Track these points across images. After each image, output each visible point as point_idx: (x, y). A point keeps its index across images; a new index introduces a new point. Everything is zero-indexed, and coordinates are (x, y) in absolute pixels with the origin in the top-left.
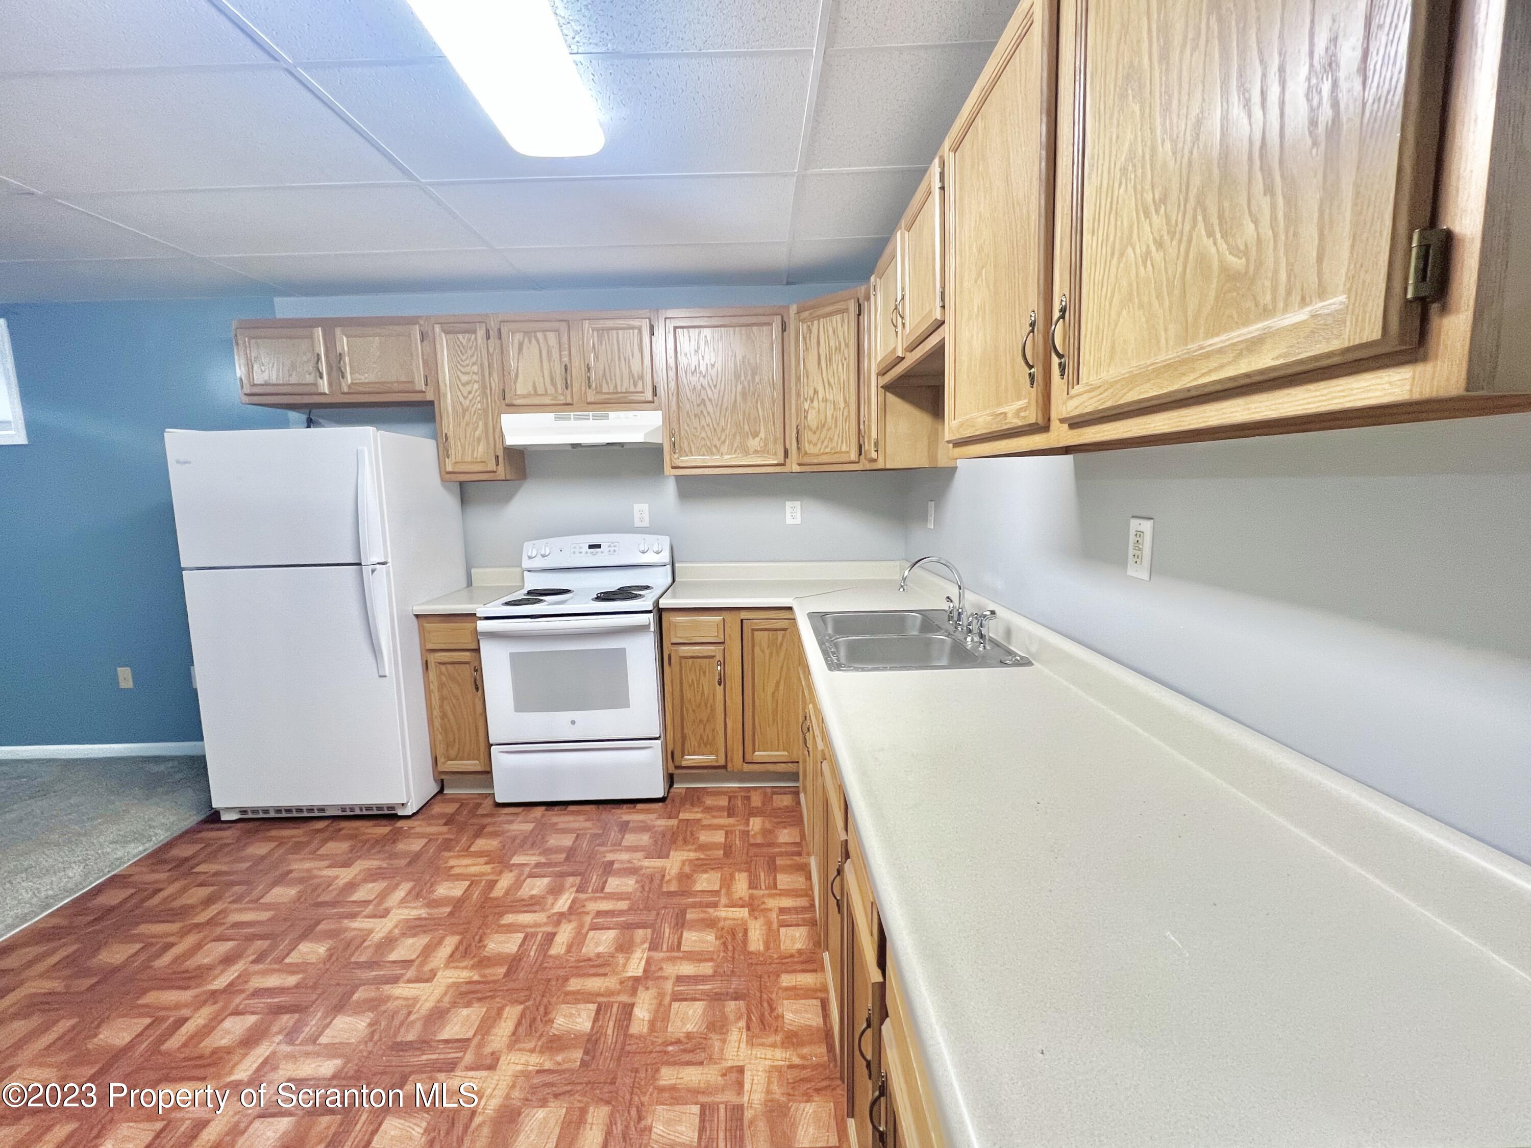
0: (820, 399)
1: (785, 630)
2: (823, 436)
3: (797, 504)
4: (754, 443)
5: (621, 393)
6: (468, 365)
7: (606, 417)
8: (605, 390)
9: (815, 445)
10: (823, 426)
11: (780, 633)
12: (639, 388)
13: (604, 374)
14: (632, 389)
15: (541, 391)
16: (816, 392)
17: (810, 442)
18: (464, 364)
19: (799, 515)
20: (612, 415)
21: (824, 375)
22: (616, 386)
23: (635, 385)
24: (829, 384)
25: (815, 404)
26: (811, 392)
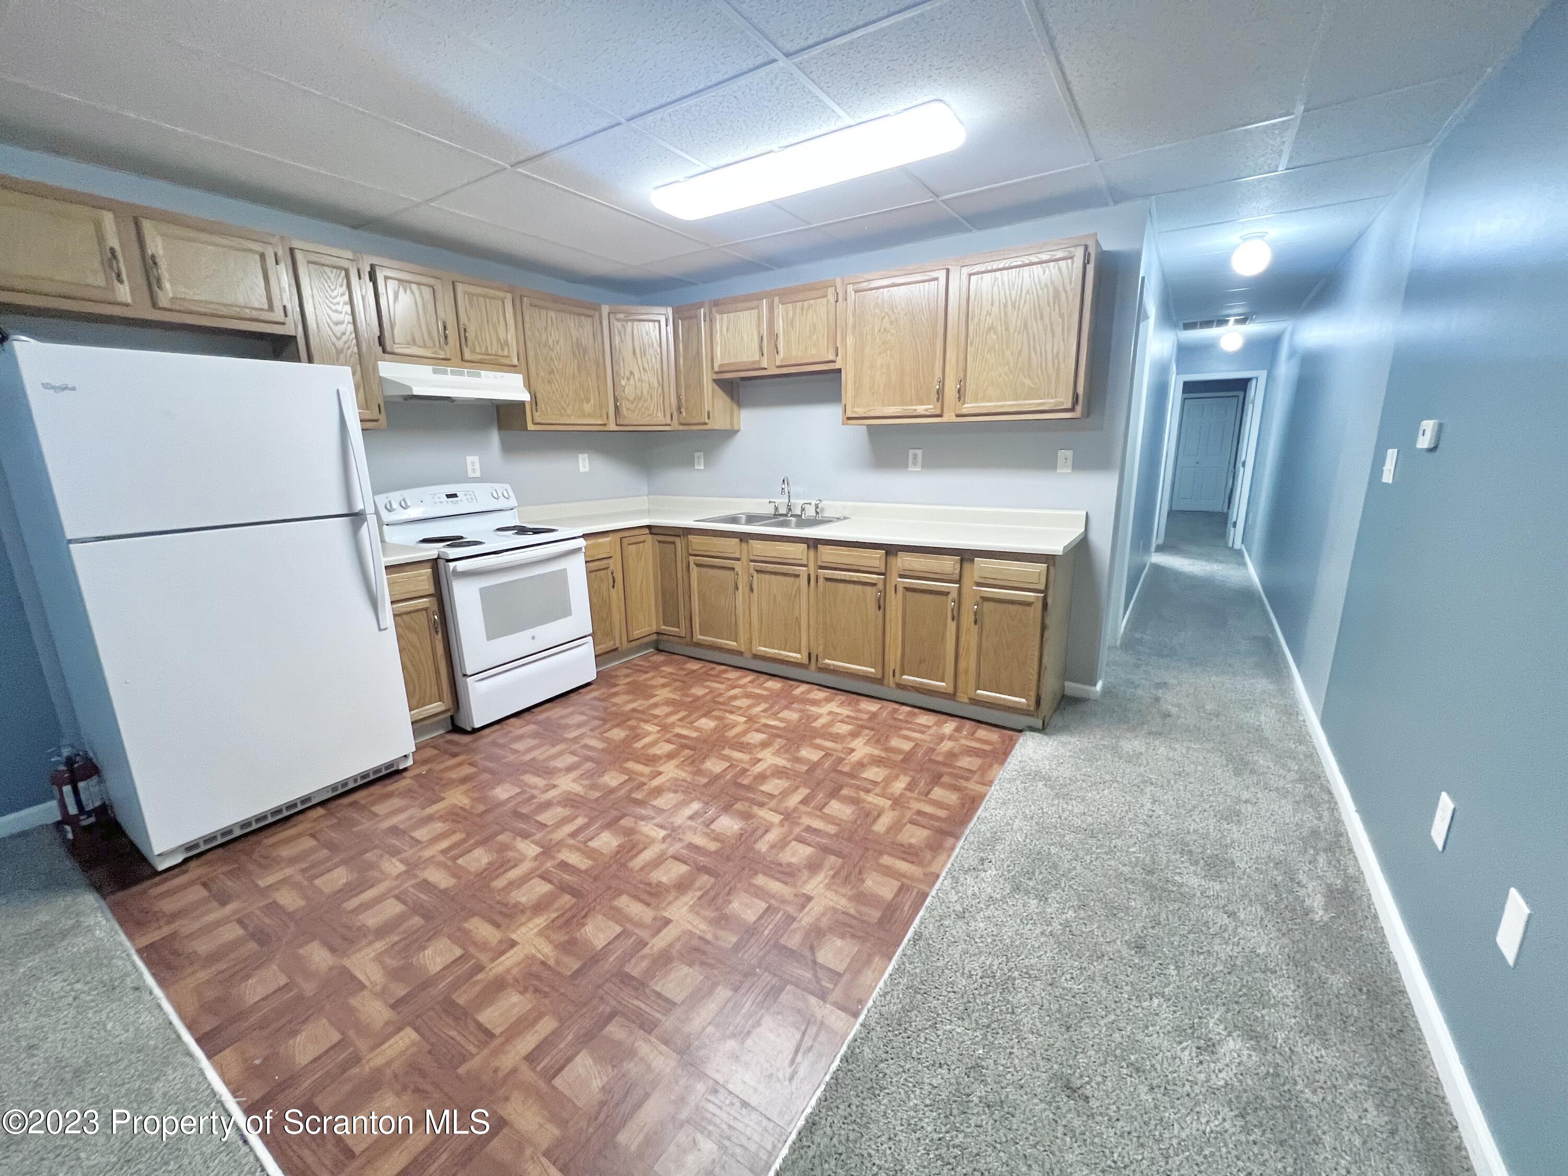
0: (637, 378)
1: (644, 542)
2: (640, 405)
3: (586, 456)
4: (588, 407)
5: (491, 355)
6: (338, 303)
7: (479, 376)
8: (478, 350)
9: (633, 411)
10: (640, 399)
11: (641, 545)
12: (506, 353)
13: (476, 336)
14: (500, 353)
15: (419, 341)
16: (632, 373)
17: (628, 409)
18: (335, 301)
19: (587, 466)
20: (483, 373)
21: (640, 362)
22: (487, 349)
23: (502, 349)
24: (644, 369)
25: (632, 381)
26: (627, 374)
